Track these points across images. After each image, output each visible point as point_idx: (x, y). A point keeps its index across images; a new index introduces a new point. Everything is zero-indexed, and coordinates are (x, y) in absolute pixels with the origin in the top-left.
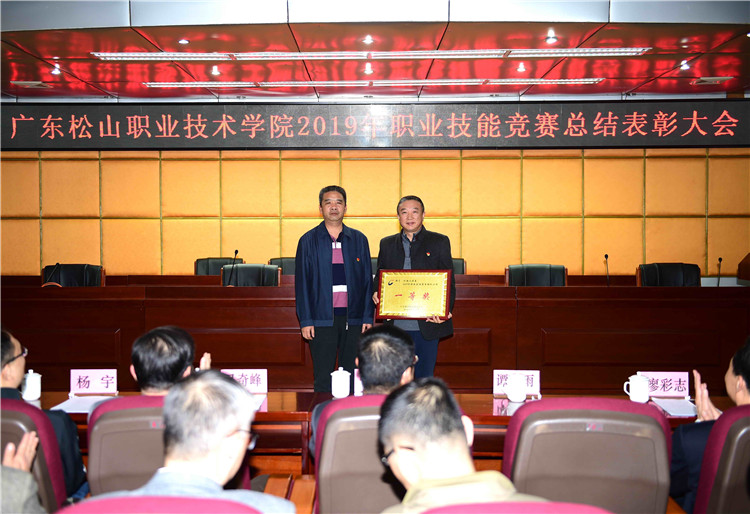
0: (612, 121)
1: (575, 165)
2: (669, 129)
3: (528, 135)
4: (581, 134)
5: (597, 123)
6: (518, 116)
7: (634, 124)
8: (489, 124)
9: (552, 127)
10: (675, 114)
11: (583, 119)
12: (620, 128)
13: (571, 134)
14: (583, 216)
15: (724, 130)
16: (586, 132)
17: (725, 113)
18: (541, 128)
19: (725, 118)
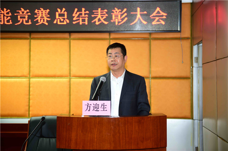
0: (85, 14)
1: (65, 43)
2: (122, 19)
3: (30, 23)
4: (65, 23)
5: (75, 15)
6: (23, 10)
7: (99, 16)
8: (4, 16)
9: (46, 18)
10: (125, 10)
11: (66, 13)
12: (90, 19)
13: (59, 23)
14: (70, 76)
15: (158, 21)
16: (68, 21)
17: (158, 9)
18: (39, 18)
19: (158, 12)
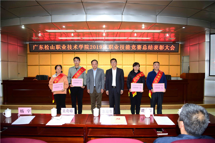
1: (145, 55)
2: (162, 48)
3: (135, 49)
4: (146, 49)
5: (149, 47)
6: (134, 45)
7: (156, 47)
8: (128, 47)
9: (140, 48)
10: (163, 46)
11: (146, 46)
12: (153, 48)
13: (144, 49)
14: (146, 65)
15: (172, 49)
17: (172, 46)
